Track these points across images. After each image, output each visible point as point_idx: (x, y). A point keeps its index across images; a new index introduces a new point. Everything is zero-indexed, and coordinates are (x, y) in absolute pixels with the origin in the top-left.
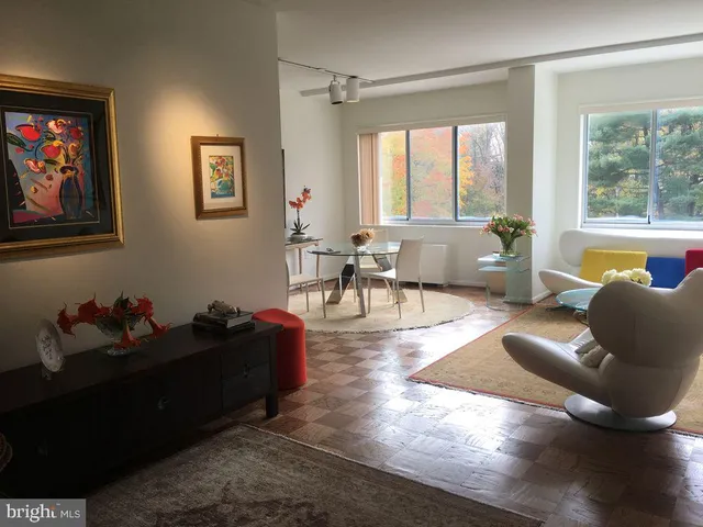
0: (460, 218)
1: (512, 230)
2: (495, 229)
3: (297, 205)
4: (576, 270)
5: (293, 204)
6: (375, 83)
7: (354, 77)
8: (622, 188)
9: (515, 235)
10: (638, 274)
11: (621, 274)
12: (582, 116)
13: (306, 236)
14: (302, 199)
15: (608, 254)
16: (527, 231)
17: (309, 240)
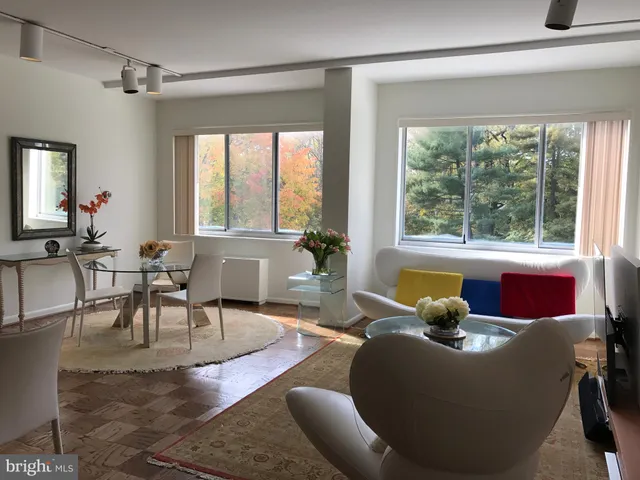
0: (280, 231)
1: (324, 246)
2: (308, 243)
3: (91, 209)
4: (392, 291)
5: (85, 208)
6: (184, 77)
7: (156, 66)
8: (439, 210)
9: (328, 252)
10: (455, 302)
11: (437, 303)
12: (401, 129)
13: (100, 246)
14: (96, 201)
15: (424, 275)
16: (341, 248)
17: (105, 250)
